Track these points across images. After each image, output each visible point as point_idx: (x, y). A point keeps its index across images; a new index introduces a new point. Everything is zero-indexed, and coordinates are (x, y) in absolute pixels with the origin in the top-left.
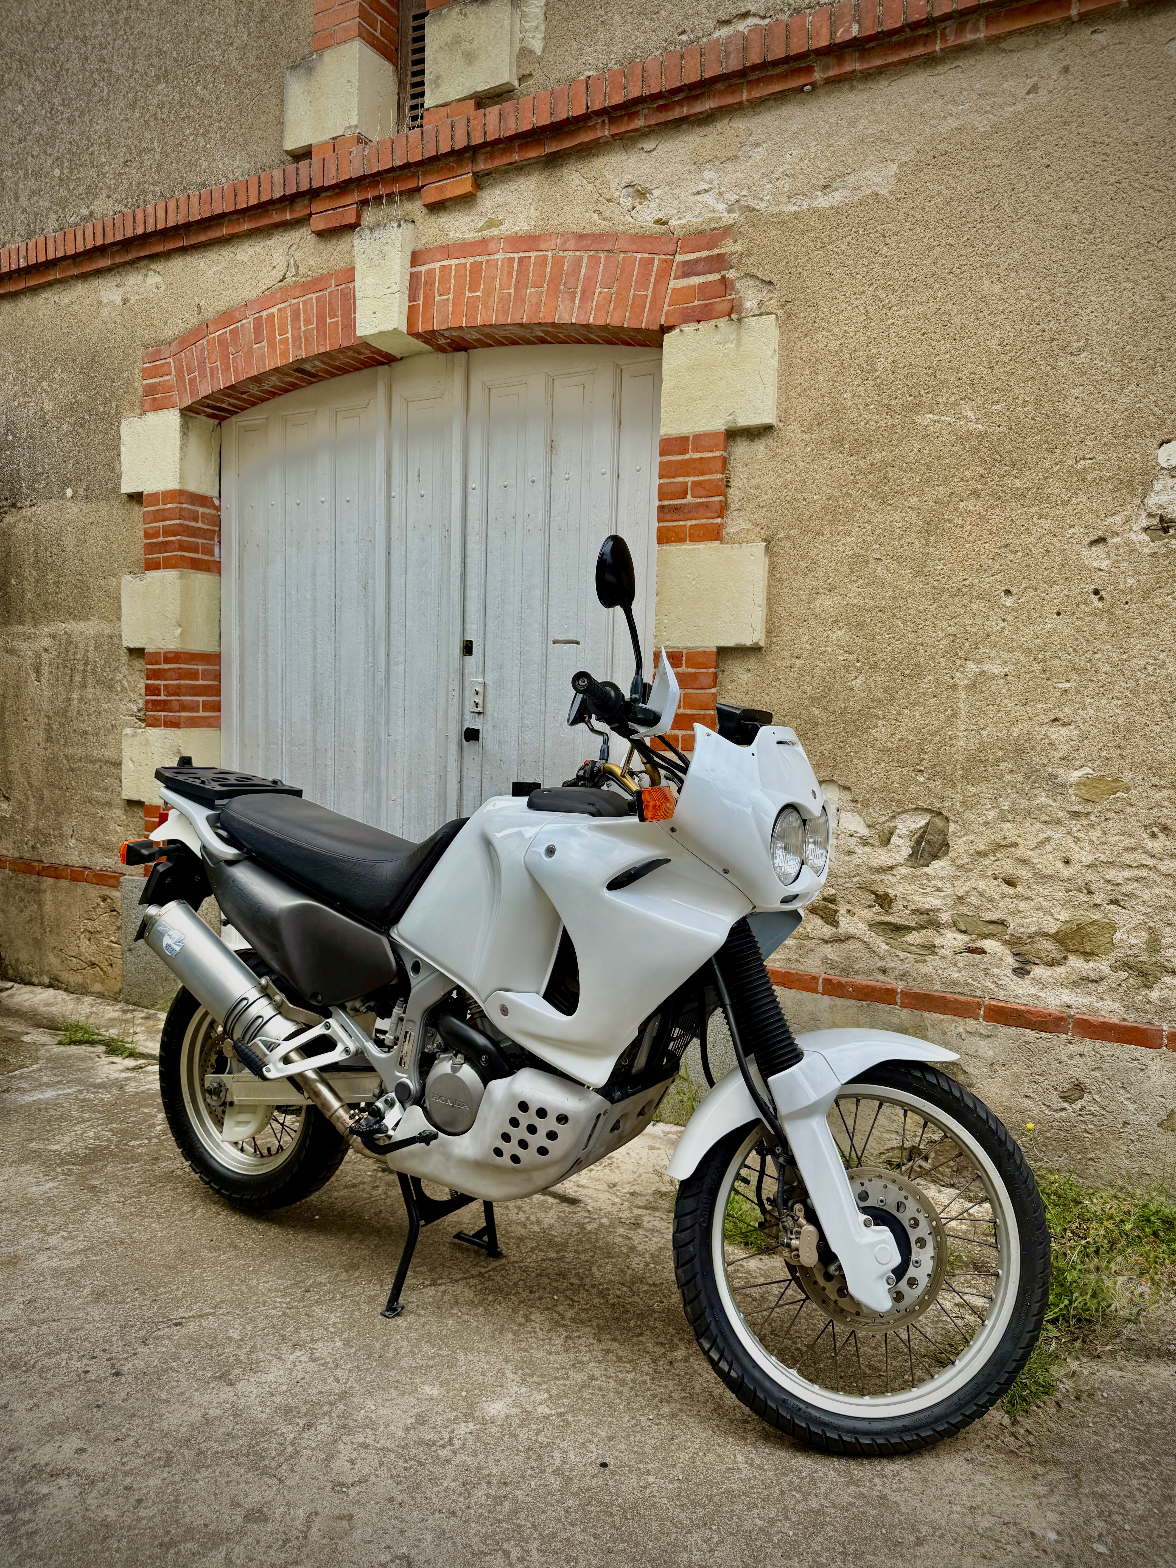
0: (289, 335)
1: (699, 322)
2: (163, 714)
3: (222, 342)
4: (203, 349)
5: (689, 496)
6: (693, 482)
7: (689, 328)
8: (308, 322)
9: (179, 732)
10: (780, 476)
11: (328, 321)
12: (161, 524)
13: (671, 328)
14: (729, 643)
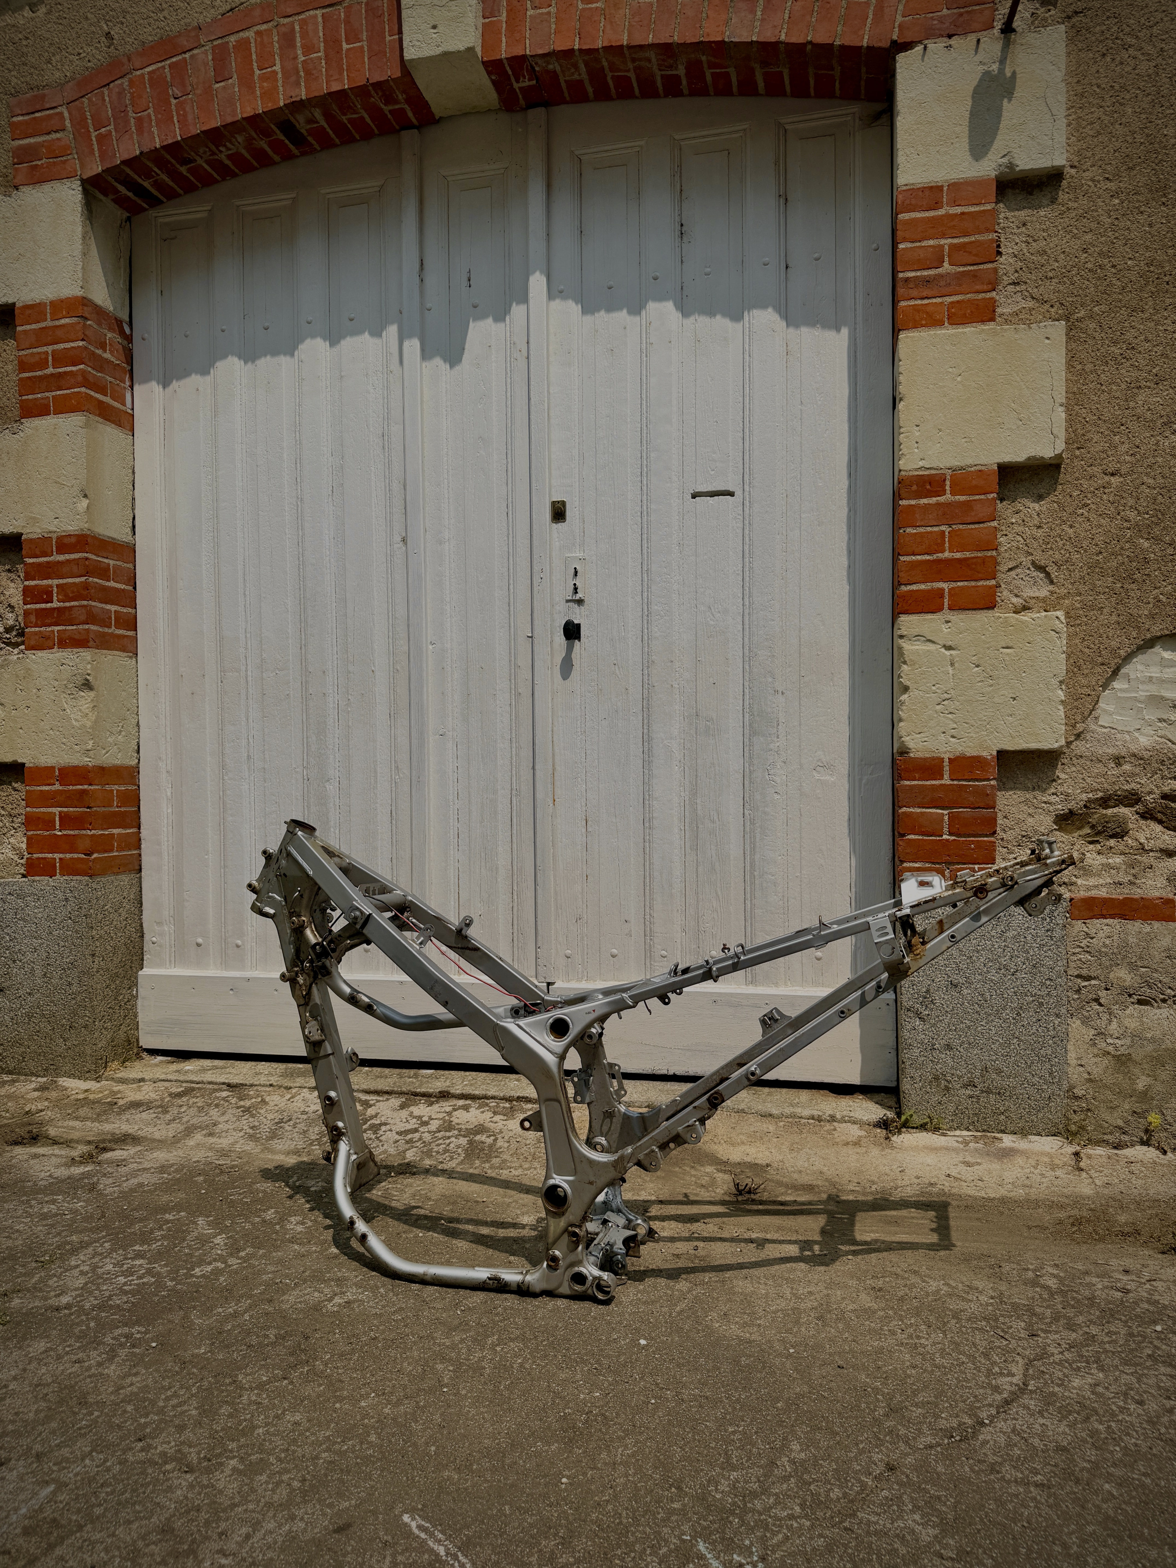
0: (277, 68)
1: (950, 36)
2: (57, 628)
3: (156, 80)
4: (121, 93)
5: (946, 264)
6: (951, 246)
7: (936, 46)
8: (308, 49)
9: (86, 654)
10: (1075, 236)
11: (345, 46)
12: (49, 349)
13: (907, 46)
14: (1019, 456)
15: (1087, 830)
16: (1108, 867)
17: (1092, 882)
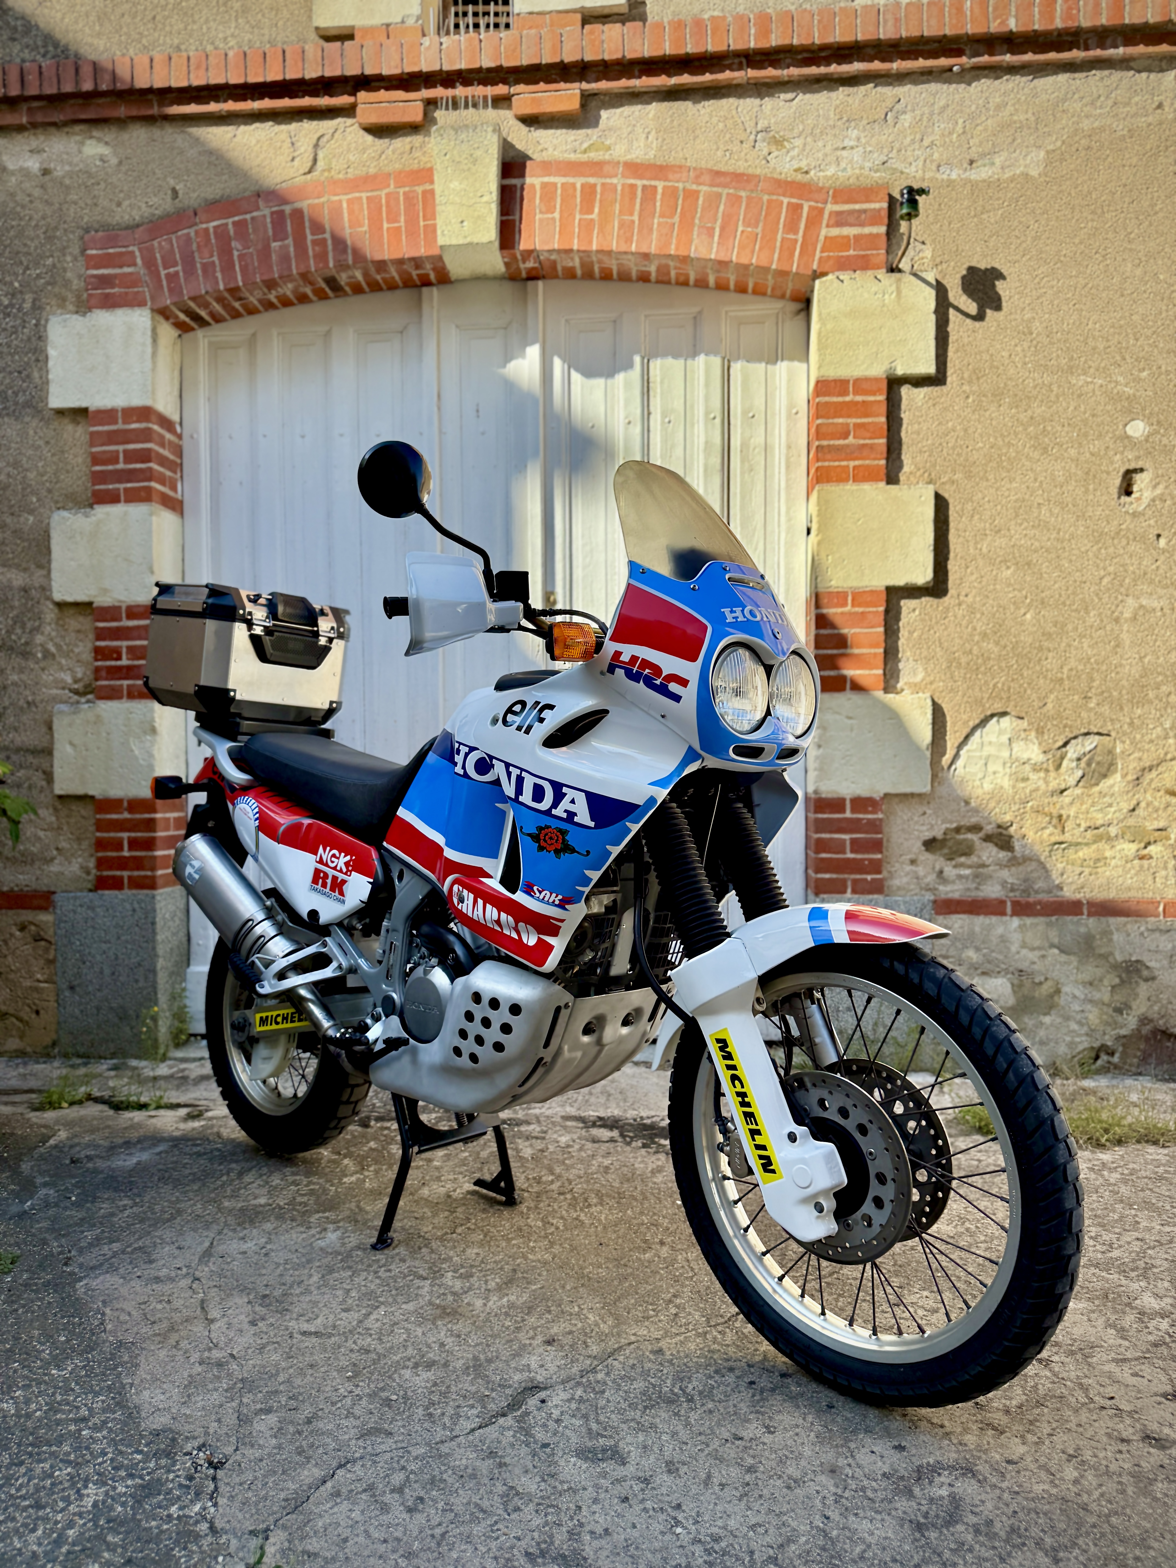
0: (327, 236)
1: (853, 271)
2: (126, 682)
3: (220, 233)
4: (189, 240)
5: (851, 438)
6: (855, 425)
7: (843, 276)
8: (354, 224)
11: (386, 225)
12: (121, 448)
13: (824, 274)
14: (901, 582)
15: (946, 851)
16: (960, 877)
17: (949, 888)
